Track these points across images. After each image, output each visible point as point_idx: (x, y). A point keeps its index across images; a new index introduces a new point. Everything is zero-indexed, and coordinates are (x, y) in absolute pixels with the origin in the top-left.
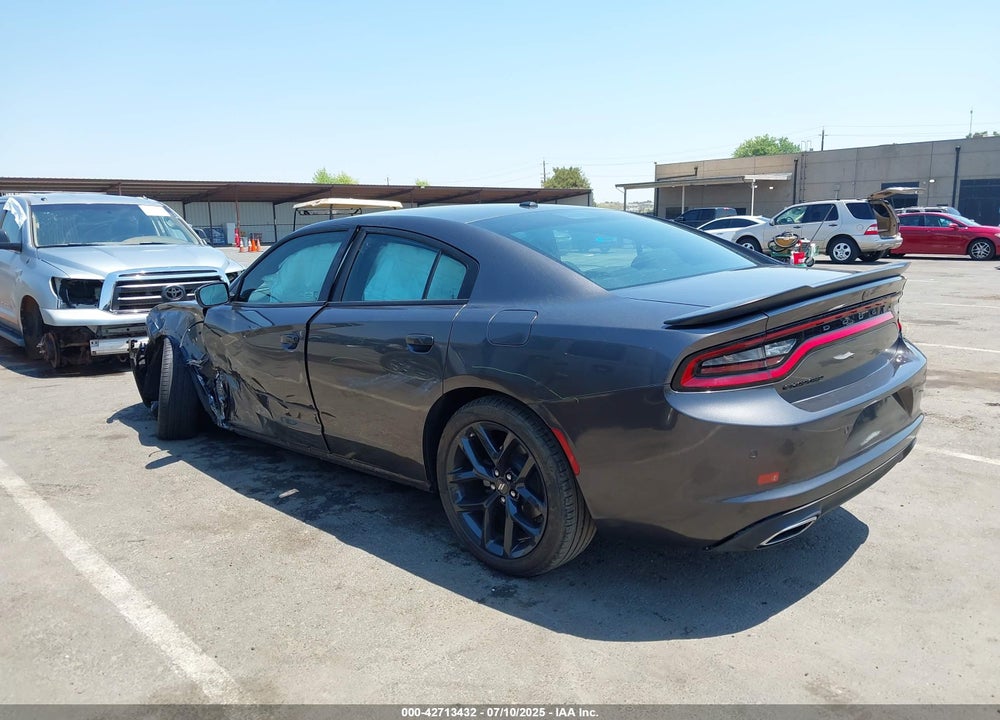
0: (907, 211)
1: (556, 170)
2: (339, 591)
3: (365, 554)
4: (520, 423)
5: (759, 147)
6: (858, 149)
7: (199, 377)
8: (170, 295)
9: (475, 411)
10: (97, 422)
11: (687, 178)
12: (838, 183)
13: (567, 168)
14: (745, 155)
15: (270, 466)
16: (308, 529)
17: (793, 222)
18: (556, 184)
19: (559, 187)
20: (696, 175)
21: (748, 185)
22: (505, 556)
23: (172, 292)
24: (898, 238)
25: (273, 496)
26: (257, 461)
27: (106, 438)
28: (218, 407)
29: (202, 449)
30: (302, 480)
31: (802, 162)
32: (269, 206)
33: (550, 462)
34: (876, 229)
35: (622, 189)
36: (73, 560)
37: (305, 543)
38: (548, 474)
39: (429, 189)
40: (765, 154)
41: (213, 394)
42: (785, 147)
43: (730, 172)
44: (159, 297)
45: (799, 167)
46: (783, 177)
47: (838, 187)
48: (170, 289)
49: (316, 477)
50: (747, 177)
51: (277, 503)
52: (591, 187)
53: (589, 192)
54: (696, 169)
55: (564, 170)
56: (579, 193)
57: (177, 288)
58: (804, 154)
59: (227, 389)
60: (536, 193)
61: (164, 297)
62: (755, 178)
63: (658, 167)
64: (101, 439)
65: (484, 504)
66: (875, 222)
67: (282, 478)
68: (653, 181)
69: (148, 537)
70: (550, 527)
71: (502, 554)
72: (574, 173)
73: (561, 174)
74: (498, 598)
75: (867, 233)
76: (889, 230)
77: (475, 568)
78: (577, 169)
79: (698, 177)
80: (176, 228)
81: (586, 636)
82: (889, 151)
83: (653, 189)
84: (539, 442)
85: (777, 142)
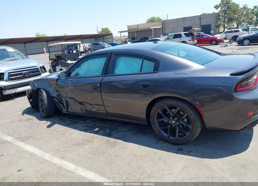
0: (197, 34)
1: (102, 29)
2: (136, 157)
3: (134, 145)
4: (182, 105)
5: (152, 20)
6: (177, 19)
7: (55, 99)
8: (25, 75)
9: (165, 103)
10: (19, 115)
11: (136, 29)
12: (173, 28)
13: (105, 28)
14: (149, 22)
15: (84, 122)
16: (112, 140)
17: (171, 39)
18: (102, 33)
19: (103, 33)
20: (138, 28)
21: (151, 30)
22: (176, 140)
23: (25, 74)
24: (196, 41)
25: (93, 131)
26: (79, 121)
27: (27, 120)
28: (64, 107)
29: (59, 120)
30: (97, 125)
31: (164, 23)
32: (23, 44)
33: (193, 114)
34: (191, 39)
35: (120, 33)
36: (49, 160)
37: (115, 144)
38: (193, 118)
39: (69, 36)
40: (154, 21)
41: (61, 103)
42: (159, 20)
43: (147, 27)
44: (22, 76)
45: (163, 24)
46: (160, 27)
47: (173, 29)
48: (25, 73)
49: (100, 123)
50: (151, 28)
51: (96, 133)
52: (112, 33)
53: (112, 34)
54: (138, 26)
55: (104, 29)
56: (109, 35)
57: (26, 73)
58: (164, 21)
59: (67, 102)
60: (98, 35)
61: (23, 76)
62: (153, 28)
63: (128, 27)
64: (25, 120)
65: (168, 127)
66: (191, 37)
67: (91, 125)
68: (127, 30)
69: (66, 149)
70: (193, 131)
71: (175, 139)
72: (107, 29)
73: (103, 30)
74: (179, 151)
75: (189, 40)
76: (194, 39)
77: (166, 144)
78: (107, 28)
79: (139, 28)
80: (18, 54)
81: (211, 158)
82: (184, 19)
83: (127, 32)
84: (189, 110)
85: (157, 18)
